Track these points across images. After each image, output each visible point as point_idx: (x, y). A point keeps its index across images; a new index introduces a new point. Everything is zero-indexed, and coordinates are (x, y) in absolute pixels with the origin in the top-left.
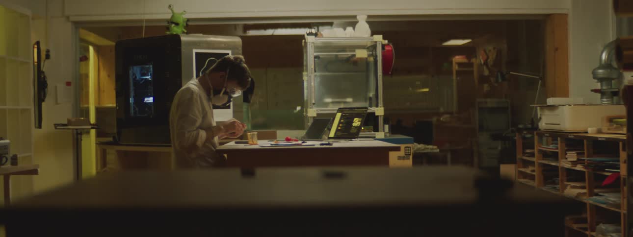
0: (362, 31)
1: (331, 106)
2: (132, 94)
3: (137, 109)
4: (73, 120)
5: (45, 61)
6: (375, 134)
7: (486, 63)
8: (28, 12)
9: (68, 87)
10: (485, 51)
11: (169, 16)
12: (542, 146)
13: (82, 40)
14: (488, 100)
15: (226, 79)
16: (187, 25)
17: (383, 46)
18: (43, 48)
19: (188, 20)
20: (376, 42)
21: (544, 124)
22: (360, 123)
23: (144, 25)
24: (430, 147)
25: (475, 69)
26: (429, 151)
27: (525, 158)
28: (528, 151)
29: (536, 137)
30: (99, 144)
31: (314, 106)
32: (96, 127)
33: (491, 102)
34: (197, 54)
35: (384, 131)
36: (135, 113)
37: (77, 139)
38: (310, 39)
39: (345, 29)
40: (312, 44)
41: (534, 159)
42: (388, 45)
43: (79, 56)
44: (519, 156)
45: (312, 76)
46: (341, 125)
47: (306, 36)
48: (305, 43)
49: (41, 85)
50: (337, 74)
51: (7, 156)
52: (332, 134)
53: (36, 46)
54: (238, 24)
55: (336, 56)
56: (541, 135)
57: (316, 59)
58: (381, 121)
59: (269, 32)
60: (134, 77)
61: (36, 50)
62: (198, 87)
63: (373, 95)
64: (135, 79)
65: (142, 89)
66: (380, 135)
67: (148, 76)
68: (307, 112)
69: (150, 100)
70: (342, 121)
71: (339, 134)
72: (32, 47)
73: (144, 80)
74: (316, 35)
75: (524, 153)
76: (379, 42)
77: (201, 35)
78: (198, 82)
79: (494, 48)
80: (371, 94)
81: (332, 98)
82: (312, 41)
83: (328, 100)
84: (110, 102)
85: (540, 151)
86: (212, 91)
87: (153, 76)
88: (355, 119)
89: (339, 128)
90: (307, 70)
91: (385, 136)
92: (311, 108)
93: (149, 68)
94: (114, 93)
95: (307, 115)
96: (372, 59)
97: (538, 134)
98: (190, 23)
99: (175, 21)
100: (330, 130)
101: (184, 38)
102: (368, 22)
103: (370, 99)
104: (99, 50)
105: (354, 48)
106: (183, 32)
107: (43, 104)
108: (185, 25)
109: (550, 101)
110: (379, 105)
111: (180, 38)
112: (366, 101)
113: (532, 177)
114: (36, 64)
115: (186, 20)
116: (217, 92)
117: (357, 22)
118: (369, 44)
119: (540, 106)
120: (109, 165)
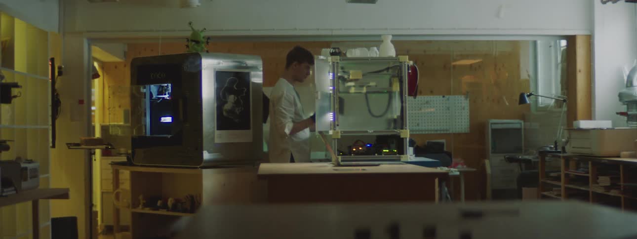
5: (58, 78)
6: (400, 157)
9: (81, 105)
11: (189, 34)
12: (569, 170)
16: (207, 43)
17: (409, 67)
18: (57, 65)
20: (402, 63)
21: (571, 148)
23: (160, 42)
27: (548, 182)
28: (553, 175)
29: (562, 161)
31: (337, 128)
32: (110, 147)
34: (217, 73)
35: (409, 154)
36: (151, 133)
38: (334, 59)
39: (369, 49)
40: (337, 64)
41: (560, 183)
42: (412, 66)
43: (92, 73)
44: (542, 180)
53: (50, 63)
56: (568, 158)
58: (406, 143)
61: (50, 67)
64: (151, 98)
66: (407, 157)
67: (166, 95)
69: (168, 119)
72: (46, 64)
73: (160, 100)
75: (548, 177)
76: (405, 62)
77: (222, 53)
80: (395, 115)
82: (336, 61)
84: (117, 121)
85: (567, 175)
91: (410, 159)
92: (334, 130)
93: (167, 86)
97: (564, 158)
99: (195, 39)
102: (392, 42)
110: (404, 127)
114: (50, 81)
118: (394, 66)
120: (121, 186)
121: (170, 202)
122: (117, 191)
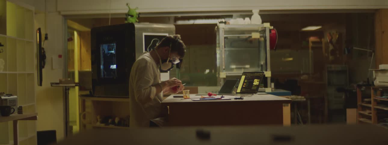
0: (256, 20)
1: (235, 71)
2: (102, 63)
3: (105, 73)
4: (64, 80)
5: (44, 41)
6: (265, 89)
7: (331, 42)
8: (33, 9)
9: (60, 59)
10: (330, 34)
11: (126, 11)
12: (376, 97)
13: (69, 28)
14: (333, 66)
15: (170, 51)
16: (139, 16)
17: (270, 30)
18: (43, 33)
19: (140, 13)
20: (265, 28)
21: (378, 82)
22: (258, 83)
23: (110, 17)
24: (300, 97)
25: (323, 45)
26: (299, 100)
27: (363, 104)
28: (366, 100)
29: (372, 91)
30: (81, 96)
31: (224, 71)
32: (78, 85)
33: (334, 67)
34: (145, 36)
35: (271, 87)
36: (104, 75)
37: (66, 93)
38: (221, 26)
39: (244, 19)
40: (223, 29)
41: (371, 106)
42: (273, 30)
43: (67, 38)
44: (359, 103)
45: (223, 51)
46: (245, 84)
47: (218, 24)
48: (218, 28)
49: (42, 57)
50: (240, 49)
51: (14, 107)
52: (239, 90)
53: (38, 31)
54: (171, 17)
55: (238, 37)
56: (376, 89)
57: (225, 39)
58: (269, 81)
59: (191, 22)
60: (103, 51)
61: (38, 34)
62: (150, 58)
63: (264, 63)
64: (104, 53)
65: (109, 60)
66: (269, 90)
67: (113, 50)
68: (219, 74)
69: (114, 67)
70: (246, 81)
71: (244, 90)
72: (36, 32)
73: (110, 54)
74: (225, 23)
75: (363, 101)
76: (268, 27)
77: (148, 23)
78: (150, 55)
79: (336, 32)
80: (262, 63)
81: (236, 65)
82: (222, 27)
83: (233, 67)
84: (88, 68)
85: (375, 100)
86: (160, 60)
87: (116, 51)
88: (255, 80)
89: (244, 86)
90: (219, 47)
91: (272, 90)
92: (222, 72)
93: (114, 45)
94: (90, 61)
95: (219, 77)
96: (262, 39)
97: (373, 89)
98: (141, 16)
99: (130, 14)
100: (237, 87)
101: (137, 26)
102: (260, 15)
103: (262, 66)
104: (80, 34)
105: (250, 32)
106: (136, 22)
107: (43, 70)
108: (137, 16)
109: (382, 67)
110: (268, 70)
111: (134, 25)
112: (258, 67)
113: (369, 118)
114: (38, 43)
115: (138, 13)
116: (164, 61)
117: (252, 15)
118: (260, 29)
119: (375, 70)
120: (87, 110)
121: (117, 120)
122: (84, 113)
